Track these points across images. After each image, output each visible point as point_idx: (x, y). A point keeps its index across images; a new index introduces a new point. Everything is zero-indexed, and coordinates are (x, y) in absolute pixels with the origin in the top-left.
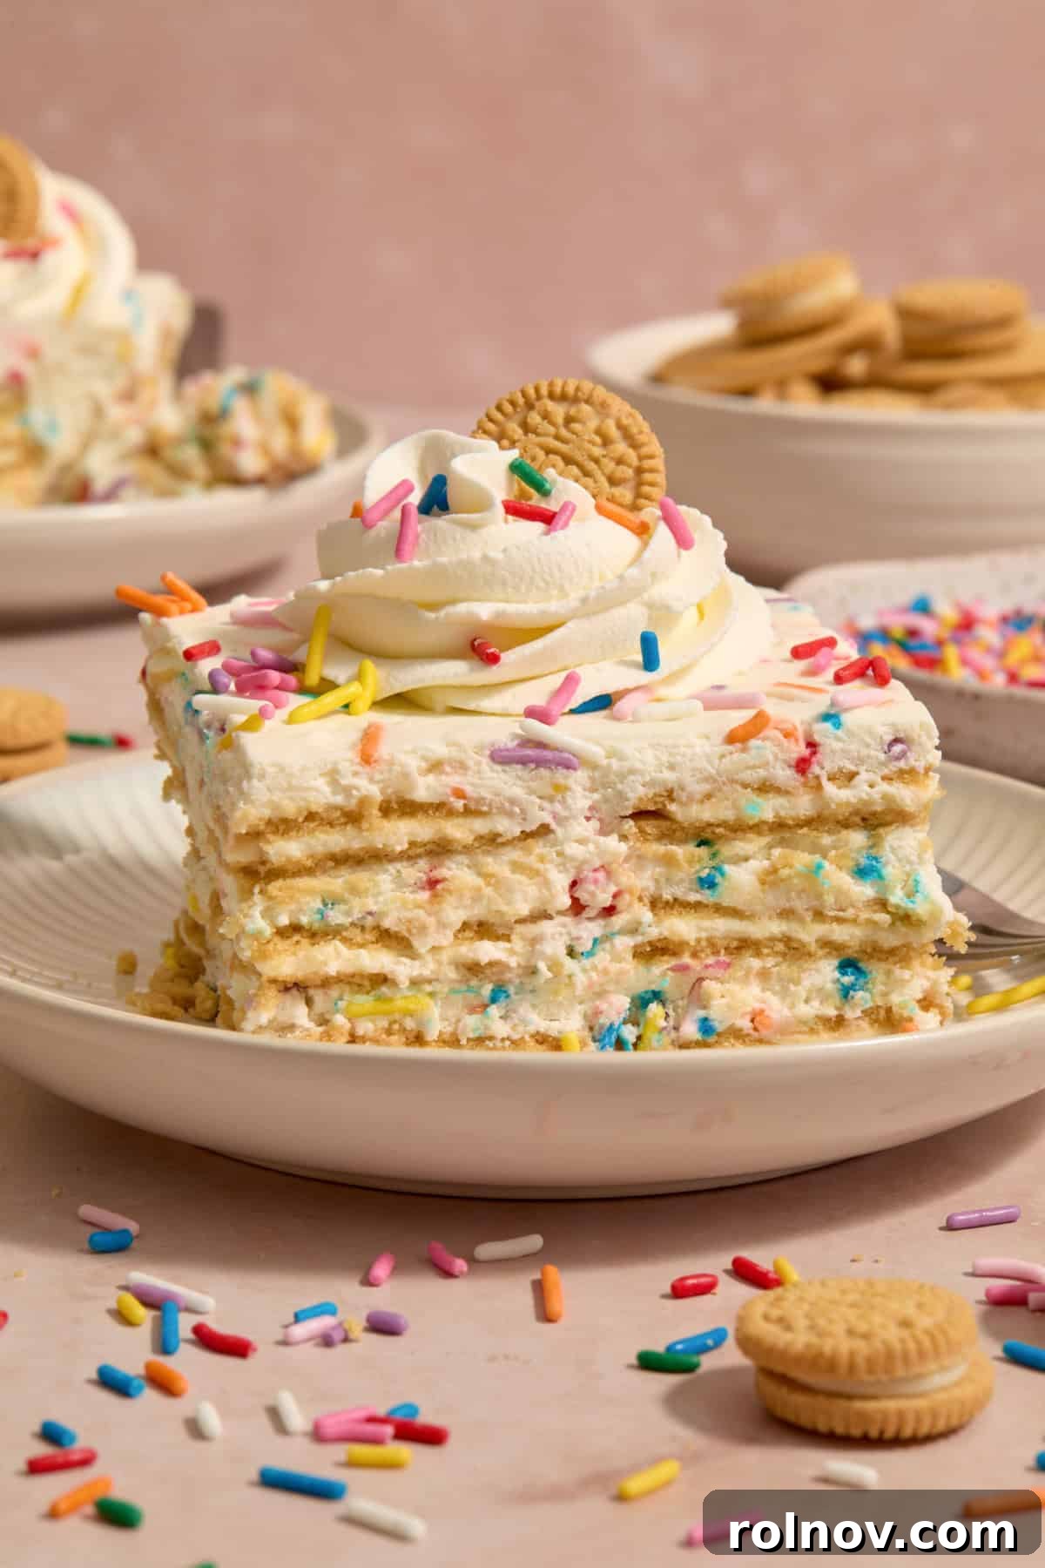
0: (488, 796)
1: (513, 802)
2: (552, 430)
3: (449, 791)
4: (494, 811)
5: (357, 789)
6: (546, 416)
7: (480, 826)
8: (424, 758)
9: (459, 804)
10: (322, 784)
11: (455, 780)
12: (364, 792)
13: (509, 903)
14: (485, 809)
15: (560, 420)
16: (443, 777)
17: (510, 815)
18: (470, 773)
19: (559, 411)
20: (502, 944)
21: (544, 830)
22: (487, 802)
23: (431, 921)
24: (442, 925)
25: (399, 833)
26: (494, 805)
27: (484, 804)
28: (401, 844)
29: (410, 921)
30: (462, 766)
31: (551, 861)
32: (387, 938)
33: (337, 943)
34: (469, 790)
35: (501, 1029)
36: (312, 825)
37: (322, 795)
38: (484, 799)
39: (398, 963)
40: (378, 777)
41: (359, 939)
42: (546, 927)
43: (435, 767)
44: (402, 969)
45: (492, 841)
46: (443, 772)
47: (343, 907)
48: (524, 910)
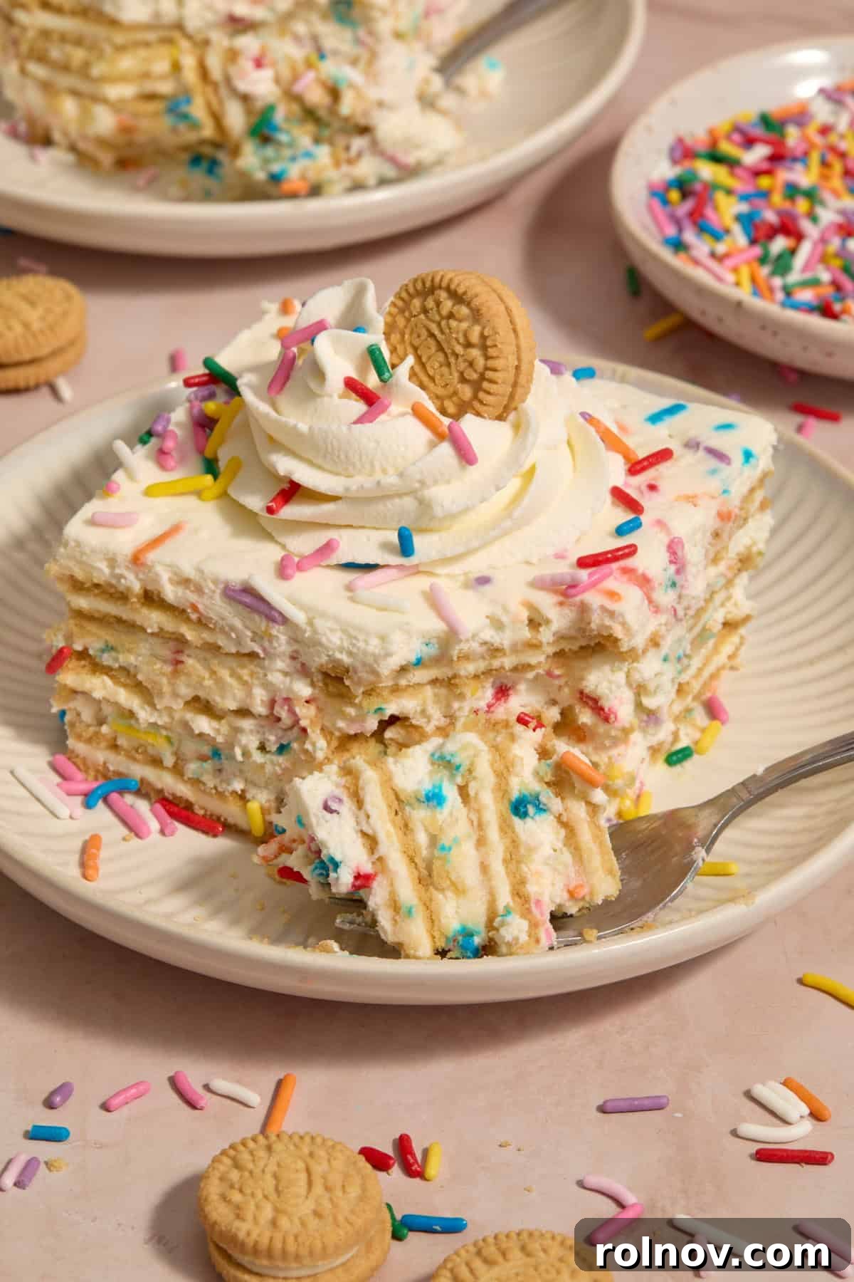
0: (215, 618)
1: (233, 628)
2: (437, 318)
3: (188, 604)
4: (218, 630)
5: (125, 578)
6: (438, 304)
7: (207, 636)
8: (176, 574)
9: (194, 616)
10: (104, 567)
11: (193, 598)
12: (128, 584)
13: (223, 697)
14: (211, 626)
15: (445, 312)
16: (188, 591)
17: (228, 635)
18: (206, 597)
19: (448, 305)
20: (215, 724)
21: (252, 655)
22: (213, 621)
23: (166, 689)
24: (176, 695)
25: (154, 619)
26: (218, 626)
27: (211, 623)
28: (152, 627)
29: (155, 683)
30: (199, 590)
31: (258, 678)
32: (139, 687)
33: (106, 678)
34: (201, 607)
35: (210, 782)
36: (96, 591)
37: (103, 572)
38: (211, 619)
39: (143, 708)
40: (141, 576)
41: (122, 680)
42: (247, 724)
43: (185, 582)
44: (145, 715)
45: (214, 649)
46: (187, 588)
47: (114, 654)
48: (233, 705)
